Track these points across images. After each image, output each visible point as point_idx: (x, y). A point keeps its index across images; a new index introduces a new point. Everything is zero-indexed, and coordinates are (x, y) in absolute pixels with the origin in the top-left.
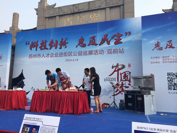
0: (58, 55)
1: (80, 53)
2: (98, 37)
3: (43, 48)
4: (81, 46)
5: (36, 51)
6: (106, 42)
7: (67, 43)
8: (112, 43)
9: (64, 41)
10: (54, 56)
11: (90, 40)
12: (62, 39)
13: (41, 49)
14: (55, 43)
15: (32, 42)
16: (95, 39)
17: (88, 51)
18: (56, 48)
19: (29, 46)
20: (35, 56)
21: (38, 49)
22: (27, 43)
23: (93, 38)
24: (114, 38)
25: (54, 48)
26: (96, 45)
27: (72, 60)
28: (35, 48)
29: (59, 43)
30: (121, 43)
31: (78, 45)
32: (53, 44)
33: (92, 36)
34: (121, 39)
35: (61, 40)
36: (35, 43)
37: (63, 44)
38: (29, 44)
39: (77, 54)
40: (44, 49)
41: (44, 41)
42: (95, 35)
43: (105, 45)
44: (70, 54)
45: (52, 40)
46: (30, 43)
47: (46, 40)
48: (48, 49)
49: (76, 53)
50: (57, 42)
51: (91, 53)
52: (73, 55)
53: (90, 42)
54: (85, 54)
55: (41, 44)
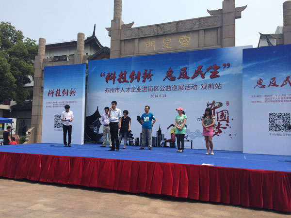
0: (142, 90)
1: (169, 87)
2: (190, 68)
3: (122, 80)
4: (169, 79)
5: (114, 84)
6: (200, 76)
7: (153, 75)
8: (208, 76)
9: (148, 73)
10: (136, 90)
11: (181, 72)
12: (146, 71)
13: (120, 82)
14: (137, 75)
15: (109, 74)
16: (187, 71)
17: (178, 86)
18: (138, 81)
19: (104, 78)
20: (112, 90)
21: (117, 82)
22: (102, 74)
23: (185, 70)
24: (210, 71)
25: (135, 81)
26: (188, 78)
27: (159, 96)
28: (112, 80)
29: (142, 75)
30: (219, 76)
31: (165, 77)
32: (134, 76)
33: (183, 67)
34: (218, 72)
35: (144, 72)
36: (112, 74)
37: (148, 76)
38: (104, 76)
39: (165, 89)
40: (123, 82)
41: (123, 73)
42: (186, 66)
43: (199, 78)
44: (156, 89)
45: (134, 72)
46: (106, 75)
47: (125, 71)
48: (128, 82)
49: (163, 88)
50: (139, 74)
51: (181, 88)
52: (160, 89)
53: (181, 75)
54: (175, 88)
55: (119, 76)
